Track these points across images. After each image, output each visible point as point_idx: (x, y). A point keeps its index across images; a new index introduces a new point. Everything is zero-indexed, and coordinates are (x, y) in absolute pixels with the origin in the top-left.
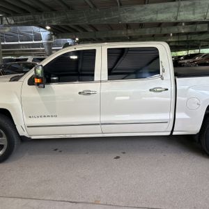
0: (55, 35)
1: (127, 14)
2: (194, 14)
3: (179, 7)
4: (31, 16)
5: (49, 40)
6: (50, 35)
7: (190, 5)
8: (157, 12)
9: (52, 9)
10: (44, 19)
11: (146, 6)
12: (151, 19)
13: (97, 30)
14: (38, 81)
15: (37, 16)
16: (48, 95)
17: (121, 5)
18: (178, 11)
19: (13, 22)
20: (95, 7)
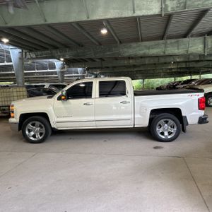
0: (68, 65)
1: (126, 50)
2: (178, 49)
3: (166, 44)
4: (49, 51)
5: (62, 69)
6: (63, 64)
7: (175, 42)
8: (149, 48)
9: (66, 46)
10: (59, 54)
11: (140, 43)
12: (144, 54)
13: (104, 60)
14: (63, 97)
15: (54, 51)
16: (67, 106)
17: (120, 42)
18: (166, 47)
19: (34, 56)
20: (100, 44)
